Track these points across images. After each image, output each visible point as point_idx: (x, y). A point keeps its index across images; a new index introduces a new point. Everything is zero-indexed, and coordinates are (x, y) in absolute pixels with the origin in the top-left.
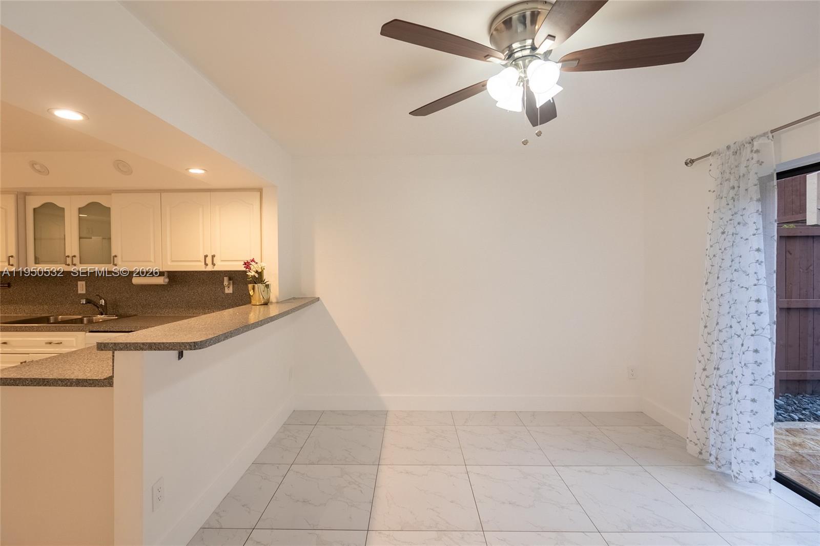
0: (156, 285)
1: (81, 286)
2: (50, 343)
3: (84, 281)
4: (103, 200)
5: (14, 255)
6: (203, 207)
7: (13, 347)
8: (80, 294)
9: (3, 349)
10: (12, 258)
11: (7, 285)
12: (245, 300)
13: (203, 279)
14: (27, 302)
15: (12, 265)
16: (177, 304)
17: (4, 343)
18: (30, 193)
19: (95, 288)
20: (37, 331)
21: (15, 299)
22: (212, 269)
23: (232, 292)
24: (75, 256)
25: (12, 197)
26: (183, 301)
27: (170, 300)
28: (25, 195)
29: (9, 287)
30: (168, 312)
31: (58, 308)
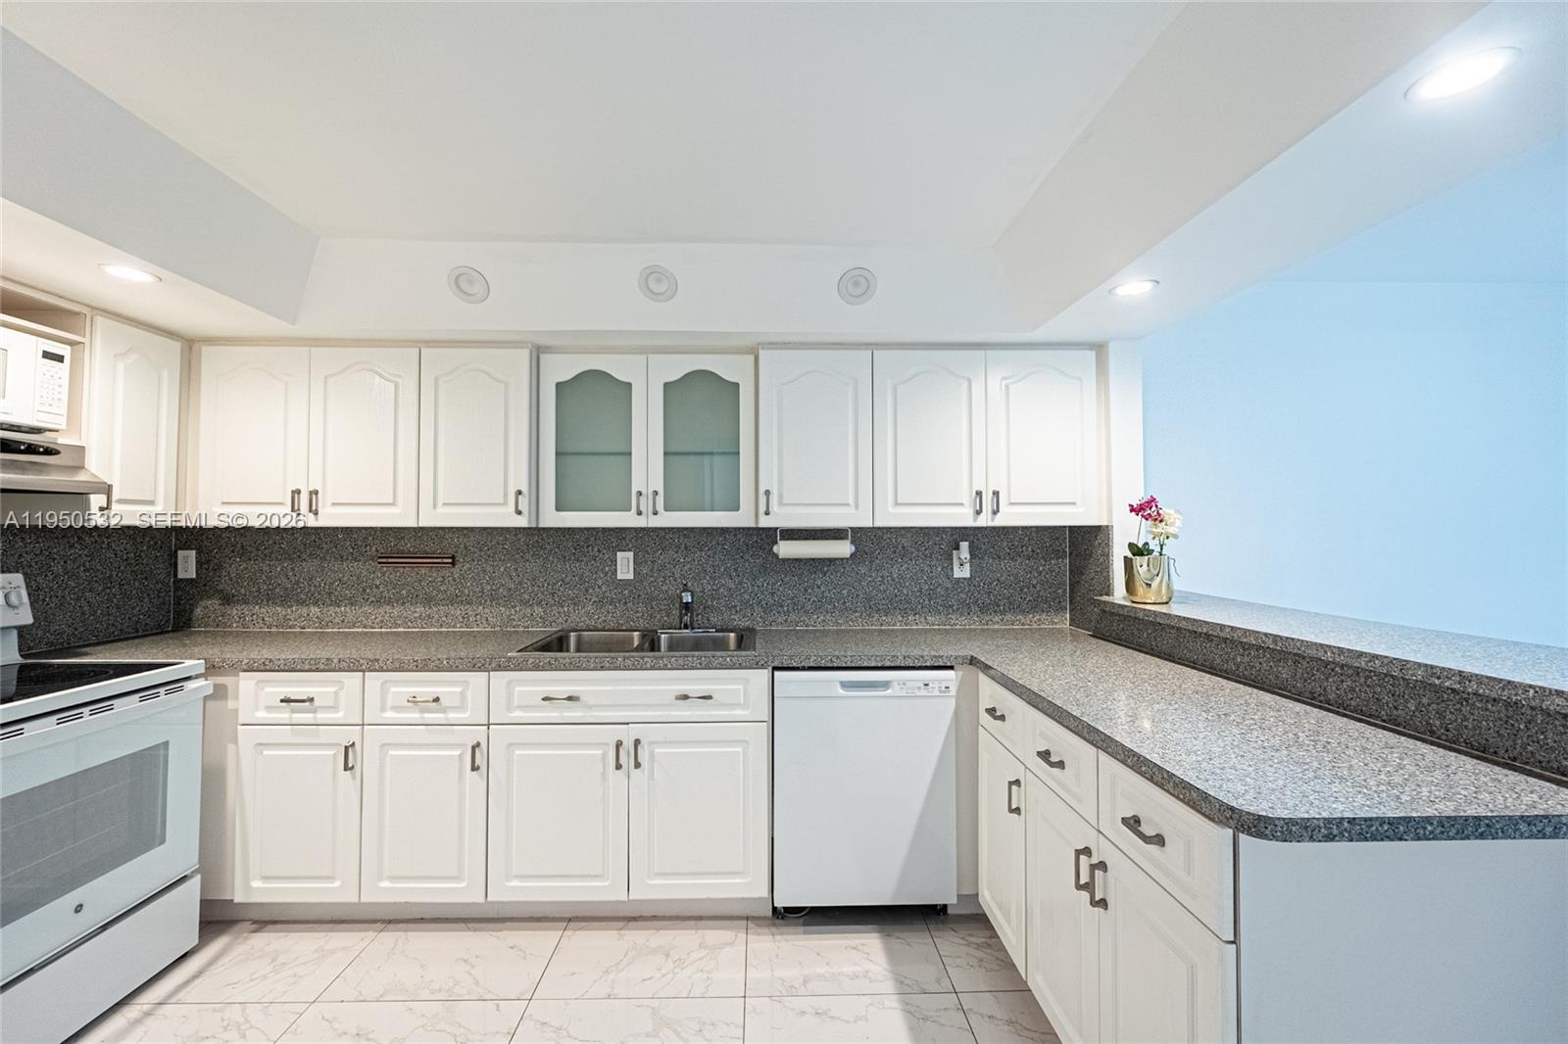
0: (797, 560)
1: (625, 562)
2: (685, 697)
3: (630, 550)
4: (726, 368)
5: (525, 490)
6: (970, 382)
7: (590, 707)
8: (620, 580)
9: (566, 714)
10: (520, 497)
11: (450, 561)
12: (996, 593)
13: (903, 548)
14: (494, 598)
15: (519, 513)
16: (844, 603)
17: (570, 698)
18: (549, 347)
19: (656, 567)
20: (652, 668)
21: (466, 591)
22: (991, 524)
23: (969, 576)
24: (656, 493)
25: (523, 356)
26: (857, 595)
27: (827, 594)
28: (538, 352)
29: (453, 564)
30: (824, 621)
31: (567, 614)
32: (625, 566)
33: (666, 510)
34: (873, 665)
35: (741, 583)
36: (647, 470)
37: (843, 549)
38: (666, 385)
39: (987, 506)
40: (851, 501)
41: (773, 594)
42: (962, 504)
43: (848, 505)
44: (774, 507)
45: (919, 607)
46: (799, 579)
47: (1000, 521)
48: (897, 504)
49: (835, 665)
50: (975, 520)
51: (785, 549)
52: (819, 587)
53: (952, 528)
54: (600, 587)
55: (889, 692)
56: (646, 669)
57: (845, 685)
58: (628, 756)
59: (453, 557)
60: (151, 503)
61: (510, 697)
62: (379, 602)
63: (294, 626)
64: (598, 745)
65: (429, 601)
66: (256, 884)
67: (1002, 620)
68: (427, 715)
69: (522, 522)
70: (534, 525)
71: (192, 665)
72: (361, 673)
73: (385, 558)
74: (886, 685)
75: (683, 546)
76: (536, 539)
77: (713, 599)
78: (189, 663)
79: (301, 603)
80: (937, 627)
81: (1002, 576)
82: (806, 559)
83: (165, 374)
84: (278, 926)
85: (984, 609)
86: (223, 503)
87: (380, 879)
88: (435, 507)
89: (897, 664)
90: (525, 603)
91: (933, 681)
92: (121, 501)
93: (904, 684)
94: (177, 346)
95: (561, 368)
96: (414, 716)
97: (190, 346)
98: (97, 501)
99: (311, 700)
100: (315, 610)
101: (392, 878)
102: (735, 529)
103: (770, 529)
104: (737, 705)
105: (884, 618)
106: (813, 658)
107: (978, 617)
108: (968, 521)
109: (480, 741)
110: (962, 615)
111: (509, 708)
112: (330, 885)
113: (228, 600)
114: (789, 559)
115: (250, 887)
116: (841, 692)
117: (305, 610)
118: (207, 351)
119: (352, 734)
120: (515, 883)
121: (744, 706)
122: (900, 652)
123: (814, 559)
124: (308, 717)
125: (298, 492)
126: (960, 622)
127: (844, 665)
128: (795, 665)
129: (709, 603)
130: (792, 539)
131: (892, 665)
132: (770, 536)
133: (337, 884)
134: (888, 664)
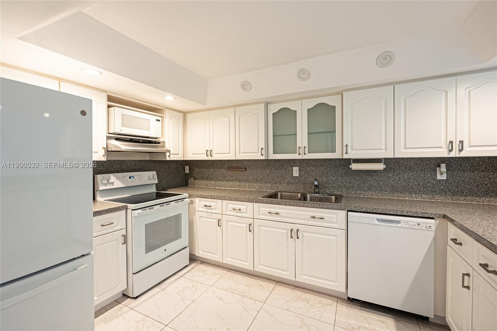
0: (360, 171)
1: (296, 171)
2: (314, 217)
3: (297, 167)
4: (329, 101)
5: (264, 148)
6: (446, 92)
7: (283, 217)
8: (294, 176)
9: (275, 218)
10: (262, 150)
11: (245, 169)
12: (461, 187)
13: (410, 166)
14: (257, 181)
15: (262, 155)
16: (381, 188)
17: (276, 213)
18: (270, 102)
19: (306, 172)
20: (302, 206)
21: (249, 178)
22: (458, 156)
23: (446, 179)
24: (305, 147)
25: (263, 106)
26: (387, 185)
27: (373, 184)
28: (267, 104)
29: (246, 170)
30: (372, 194)
31: (278, 187)
32: (296, 172)
33: (309, 153)
34: (392, 213)
35: (337, 179)
36: (302, 140)
37: (381, 167)
38: (308, 110)
39: (456, 147)
40: (383, 147)
41: (350, 183)
42: (441, 147)
43: (382, 149)
44: (349, 150)
45: (418, 191)
46: (361, 178)
47: (463, 154)
48: (406, 148)
49: (374, 212)
50: (448, 154)
51: (354, 167)
52: (369, 181)
53: (436, 158)
54: (288, 178)
55: (399, 225)
56: (300, 206)
57: (378, 220)
58: (295, 234)
59: (246, 168)
60: (178, 154)
61: (259, 211)
62: (228, 181)
63: (209, 186)
64: (285, 229)
65: (240, 181)
66: (200, 252)
67: (465, 199)
68: (238, 214)
69: (263, 158)
70: (267, 159)
71: (186, 195)
72: (221, 200)
73: (229, 168)
74: (398, 222)
75: (315, 165)
76: (268, 163)
77: (327, 184)
78: (185, 194)
79: (210, 180)
80: (428, 200)
81: (465, 179)
82: (364, 170)
83: (180, 122)
84: (206, 264)
85: (454, 194)
86: (193, 154)
87: (227, 257)
88: (240, 154)
89: (404, 214)
90: (265, 183)
91: (423, 223)
92: (172, 154)
93: (407, 223)
94: (182, 114)
95: (274, 108)
96: (234, 213)
97: (185, 114)
98: (168, 154)
99: (211, 206)
100: (213, 182)
101: (230, 258)
102: (335, 159)
103: (349, 159)
104: (333, 222)
105: (400, 195)
106: (364, 208)
107: (450, 197)
108: (446, 155)
109: (251, 223)
110: (441, 195)
111: (259, 214)
112: (216, 256)
113: (195, 179)
114: (356, 170)
115: (199, 253)
116: (377, 222)
117: (211, 182)
118: (188, 115)
119: (220, 217)
120: (261, 267)
121: (336, 223)
122: (406, 209)
123: (367, 170)
124: (210, 211)
125: (208, 150)
126: (440, 199)
127: (378, 212)
128: (356, 210)
129: (325, 185)
130: (358, 163)
131: (401, 214)
132: (348, 162)
133: (217, 256)
134: (399, 214)
